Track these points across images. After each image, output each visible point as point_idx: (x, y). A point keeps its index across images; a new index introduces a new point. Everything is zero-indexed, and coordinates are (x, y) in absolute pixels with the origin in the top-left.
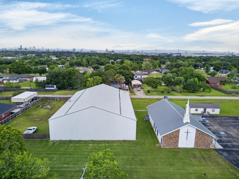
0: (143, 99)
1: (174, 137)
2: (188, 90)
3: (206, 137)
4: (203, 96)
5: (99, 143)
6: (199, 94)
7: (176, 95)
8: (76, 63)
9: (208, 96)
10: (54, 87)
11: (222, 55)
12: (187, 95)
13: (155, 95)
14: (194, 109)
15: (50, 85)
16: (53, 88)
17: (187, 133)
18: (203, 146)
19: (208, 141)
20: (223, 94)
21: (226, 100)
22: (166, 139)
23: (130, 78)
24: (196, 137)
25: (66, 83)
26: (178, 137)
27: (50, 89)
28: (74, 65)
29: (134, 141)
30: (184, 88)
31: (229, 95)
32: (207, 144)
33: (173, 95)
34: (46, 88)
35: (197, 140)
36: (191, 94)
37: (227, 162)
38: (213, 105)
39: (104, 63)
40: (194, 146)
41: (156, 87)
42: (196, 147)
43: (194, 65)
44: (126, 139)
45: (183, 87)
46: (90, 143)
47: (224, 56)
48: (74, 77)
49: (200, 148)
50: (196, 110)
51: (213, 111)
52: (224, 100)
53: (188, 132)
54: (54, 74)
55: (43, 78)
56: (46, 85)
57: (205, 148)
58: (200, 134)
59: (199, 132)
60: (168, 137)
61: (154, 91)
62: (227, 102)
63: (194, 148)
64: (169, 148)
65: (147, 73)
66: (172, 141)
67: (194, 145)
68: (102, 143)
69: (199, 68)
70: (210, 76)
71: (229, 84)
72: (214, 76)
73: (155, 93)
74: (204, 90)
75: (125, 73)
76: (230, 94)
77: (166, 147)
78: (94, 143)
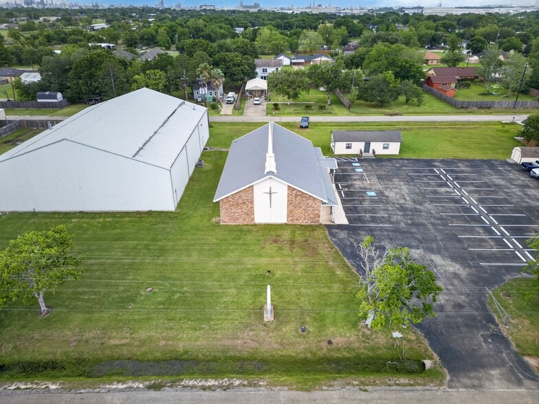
0: (253, 123)
1: (244, 203)
2: (367, 100)
3: (310, 202)
4: (396, 115)
5: (93, 218)
6: (391, 109)
7: (335, 114)
8: (142, 38)
9: (409, 113)
10: (55, 97)
11: (524, 11)
12: (362, 114)
13: (289, 114)
14: (344, 144)
15: (47, 93)
16: (56, 101)
17: (270, 193)
18: (305, 219)
19: (313, 210)
20: (448, 109)
21: (443, 122)
22: (228, 206)
23: (243, 73)
24: (290, 203)
25: (83, 88)
26: (252, 202)
27: (48, 102)
28: (136, 43)
29: (171, 212)
30: (359, 98)
31: (461, 110)
32: (312, 216)
33: (329, 113)
34: (39, 100)
35: (291, 208)
36: (373, 110)
37: (334, 250)
38: (387, 134)
39: (213, 36)
40: (288, 221)
41: (295, 96)
42: (291, 223)
43: (430, 37)
44: (153, 209)
45: (357, 95)
46: (75, 218)
47: (528, 11)
48: (100, 73)
49: (298, 223)
50: (349, 147)
51: (384, 148)
52: (439, 122)
53: (272, 191)
54: (54, 64)
55: (31, 77)
56: (38, 93)
57: (309, 223)
58: (297, 196)
59: (294, 192)
60: (231, 203)
61: (291, 104)
62: (440, 128)
63: (286, 224)
64: (235, 225)
65: (303, 61)
66: (239, 211)
67: (288, 218)
68: (100, 217)
69: (443, 44)
70: (445, 65)
71: (481, 84)
72: (454, 65)
73: (292, 110)
74: (407, 101)
75: (232, 60)
76: (463, 108)
77: (230, 224)
78: (82, 218)
